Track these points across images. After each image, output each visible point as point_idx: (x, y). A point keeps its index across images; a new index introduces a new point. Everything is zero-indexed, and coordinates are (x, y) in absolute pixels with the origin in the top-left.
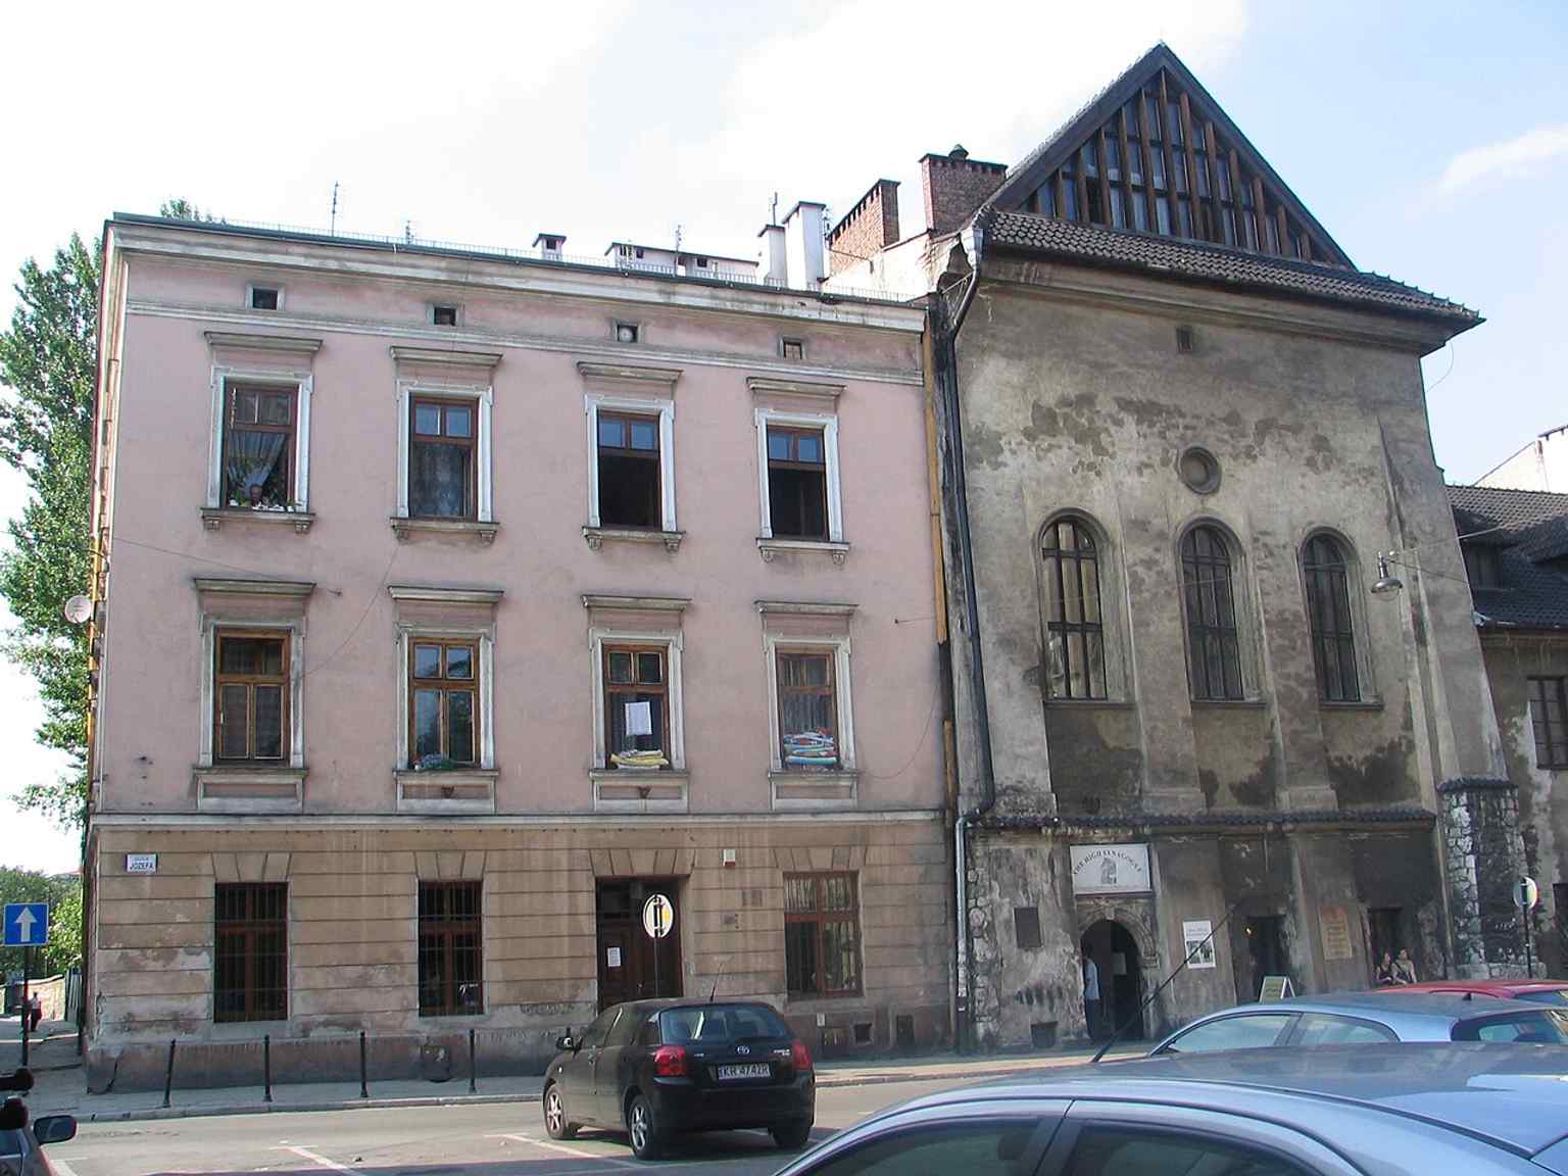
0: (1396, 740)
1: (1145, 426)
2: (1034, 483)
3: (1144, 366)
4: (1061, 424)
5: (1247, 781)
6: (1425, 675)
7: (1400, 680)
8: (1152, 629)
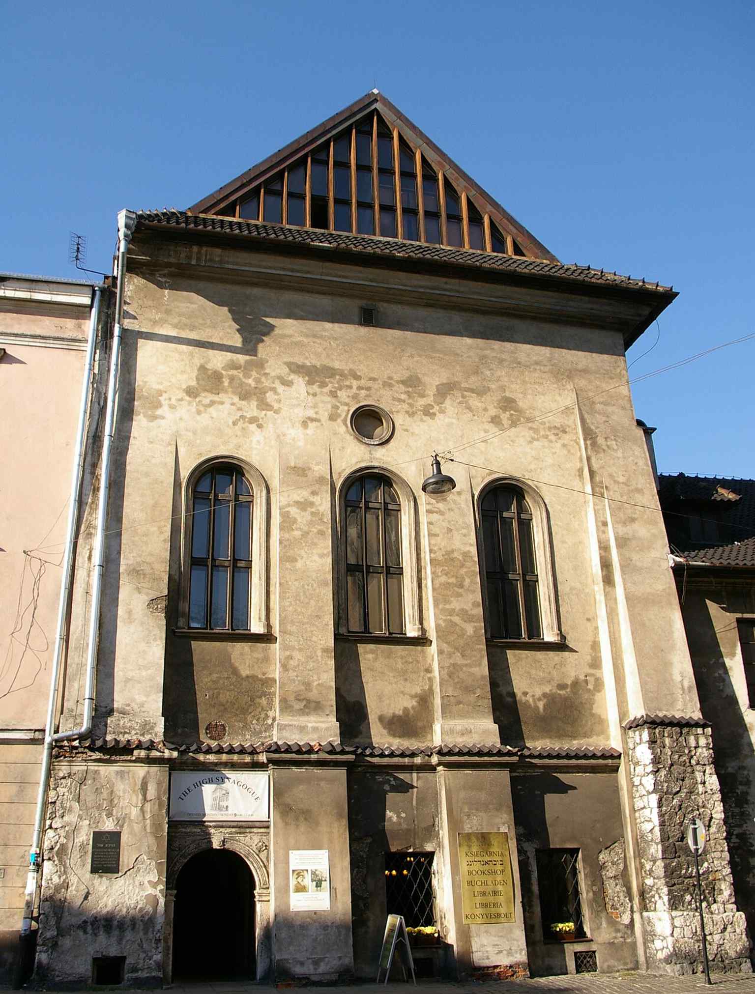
0: (582, 677)
1: (315, 387)
2: (190, 434)
3: (321, 337)
4: (226, 384)
5: (401, 713)
6: (612, 614)
7: (588, 620)
8: (299, 565)
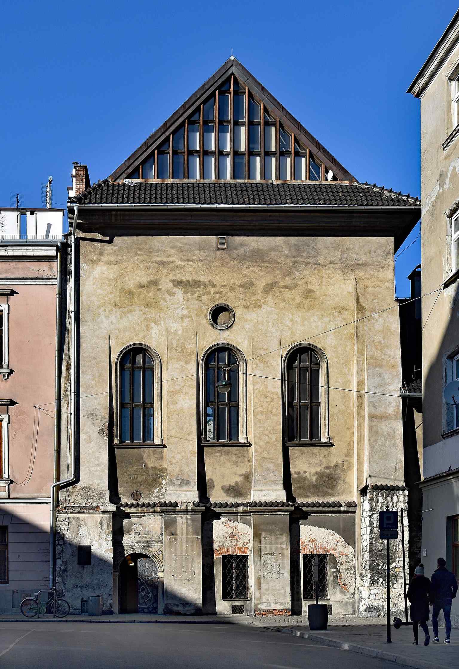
0: (340, 462)
1: (189, 295)
2: (117, 331)
3: (193, 260)
4: (136, 298)
5: (234, 484)
6: (360, 426)
7: (348, 428)
8: (178, 406)
